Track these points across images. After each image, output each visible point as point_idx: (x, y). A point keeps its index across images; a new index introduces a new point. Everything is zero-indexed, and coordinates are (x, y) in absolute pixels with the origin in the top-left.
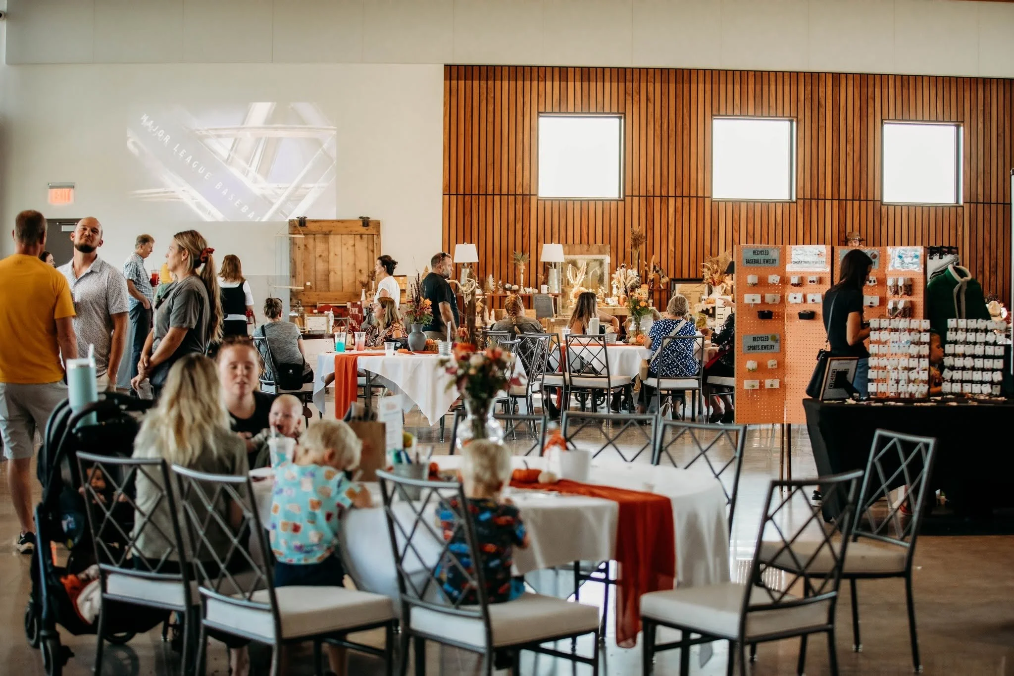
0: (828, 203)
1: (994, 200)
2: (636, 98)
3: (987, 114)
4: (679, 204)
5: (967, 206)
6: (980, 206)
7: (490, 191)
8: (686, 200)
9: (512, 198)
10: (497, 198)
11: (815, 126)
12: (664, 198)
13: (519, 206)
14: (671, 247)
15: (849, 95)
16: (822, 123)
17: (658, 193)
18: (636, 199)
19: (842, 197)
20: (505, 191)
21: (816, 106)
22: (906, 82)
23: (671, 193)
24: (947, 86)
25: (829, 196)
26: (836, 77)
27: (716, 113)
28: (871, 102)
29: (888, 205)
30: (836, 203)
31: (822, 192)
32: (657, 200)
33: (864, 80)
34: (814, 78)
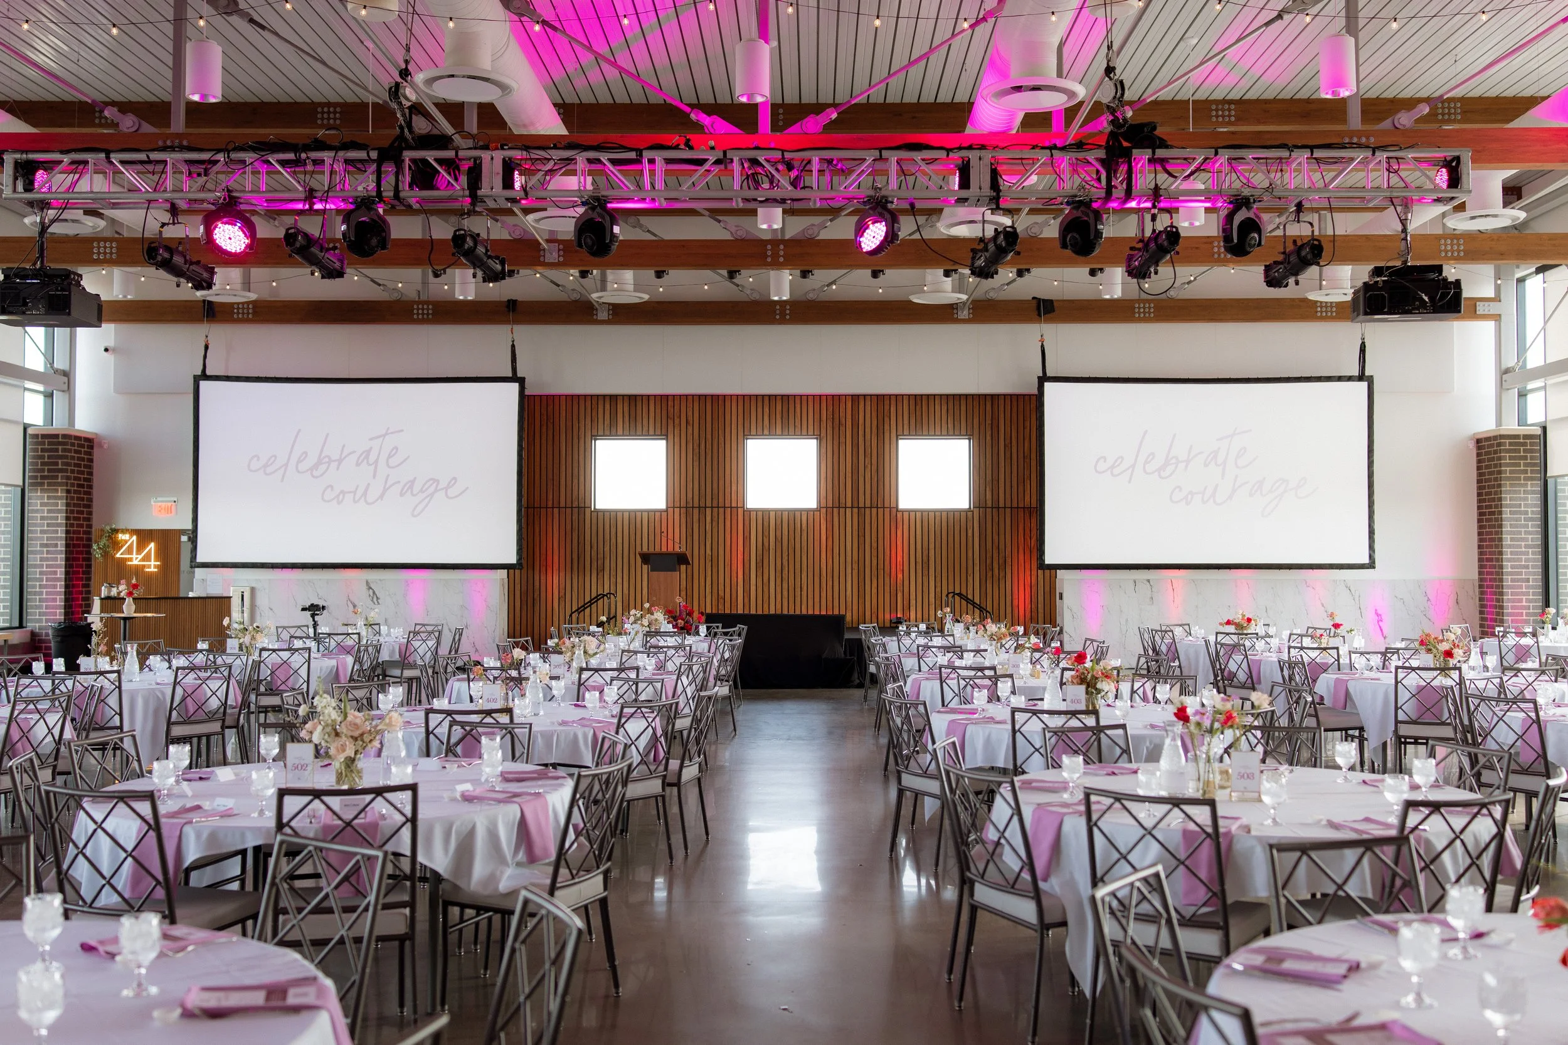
0: (849, 511)
1: (1002, 504)
2: (677, 421)
3: (995, 427)
4: (715, 514)
5: (976, 511)
6: (989, 510)
7: (550, 505)
8: (721, 510)
9: (569, 511)
10: (556, 511)
11: (836, 443)
12: (702, 508)
13: (575, 517)
14: (709, 552)
15: (866, 414)
16: (843, 440)
17: (696, 505)
18: (677, 510)
19: (861, 505)
20: (562, 504)
21: (836, 425)
22: (918, 400)
23: (709, 504)
24: (957, 403)
25: (849, 504)
26: (855, 398)
27: (747, 435)
28: (887, 419)
29: (903, 511)
30: (855, 510)
31: (842, 501)
32: (696, 511)
33: (880, 399)
34: (835, 399)
